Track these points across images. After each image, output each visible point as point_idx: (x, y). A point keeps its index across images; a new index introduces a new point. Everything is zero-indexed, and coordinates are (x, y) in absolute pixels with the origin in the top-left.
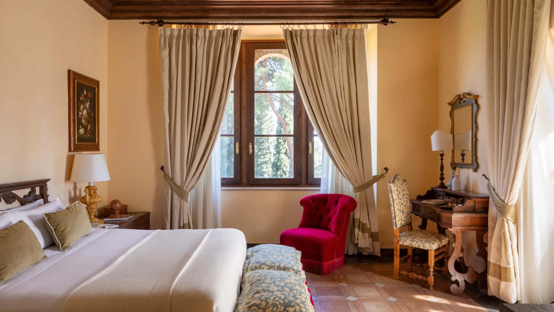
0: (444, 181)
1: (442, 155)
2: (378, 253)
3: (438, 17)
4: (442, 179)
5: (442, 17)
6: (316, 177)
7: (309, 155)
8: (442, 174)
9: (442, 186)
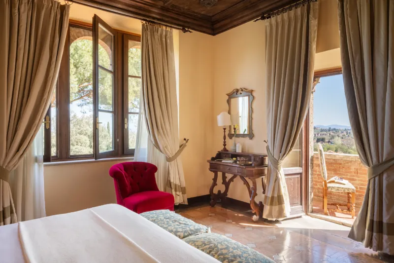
0: (226, 147)
1: (225, 129)
2: (186, 203)
3: (214, 34)
4: (225, 145)
5: (217, 36)
6: (130, 148)
7: (124, 130)
8: (225, 142)
9: (225, 149)
